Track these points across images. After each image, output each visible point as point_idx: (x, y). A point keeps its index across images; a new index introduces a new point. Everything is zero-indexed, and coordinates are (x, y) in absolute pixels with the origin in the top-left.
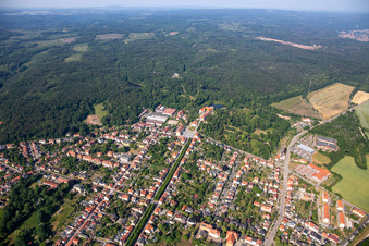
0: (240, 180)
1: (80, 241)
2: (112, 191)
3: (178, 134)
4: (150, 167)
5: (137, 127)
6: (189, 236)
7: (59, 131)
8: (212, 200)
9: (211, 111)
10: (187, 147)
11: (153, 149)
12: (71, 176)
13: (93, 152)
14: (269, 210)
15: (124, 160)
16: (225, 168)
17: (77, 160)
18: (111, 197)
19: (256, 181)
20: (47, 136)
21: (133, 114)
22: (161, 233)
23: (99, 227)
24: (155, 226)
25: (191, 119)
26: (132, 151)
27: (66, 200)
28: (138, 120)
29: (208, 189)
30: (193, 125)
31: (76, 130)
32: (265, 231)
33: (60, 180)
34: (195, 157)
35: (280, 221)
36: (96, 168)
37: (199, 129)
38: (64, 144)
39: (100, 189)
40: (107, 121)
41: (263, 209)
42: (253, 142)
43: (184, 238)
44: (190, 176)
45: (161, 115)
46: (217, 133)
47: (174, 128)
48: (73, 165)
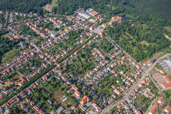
0: (112, 69)
1: (10, 71)
2: (38, 50)
3: (91, 29)
4: (65, 44)
5: (69, 18)
6: (63, 89)
7: (27, 10)
8: (88, 75)
9: (119, 20)
10: (92, 38)
11: (71, 34)
12: (22, 36)
13: (39, 26)
14: (118, 93)
15: (53, 36)
16: (107, 58)
17: (29, 28)
18: (35, 54)
19: (122, 73)
20: (20, 11)
21: (71, 9)
22: (50, 82)
23: (22, 67)
24: (48, 77)
25: (104, 22)
26: (60, 32)
27: (14, 48)
28: (73, 14)
29: (90, 67)
30: (103, 26)
31: (36, 11)
32: (107, 104)
33: (16, 37)
34: (93, 46)
35: (121, 102)
36: (36, 35)
37: (105, 29)
38: (27, 17)
39: (33, 48)
40: (55, 10)
41: (115, 91)
42: (135, 49)
43: (60, 89)
44: (83, 56)
45: (88, 14)
46: (114, 35)
47: (91, 24)
48: (26, 30)
